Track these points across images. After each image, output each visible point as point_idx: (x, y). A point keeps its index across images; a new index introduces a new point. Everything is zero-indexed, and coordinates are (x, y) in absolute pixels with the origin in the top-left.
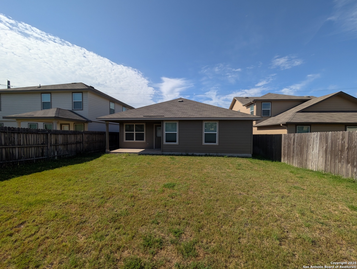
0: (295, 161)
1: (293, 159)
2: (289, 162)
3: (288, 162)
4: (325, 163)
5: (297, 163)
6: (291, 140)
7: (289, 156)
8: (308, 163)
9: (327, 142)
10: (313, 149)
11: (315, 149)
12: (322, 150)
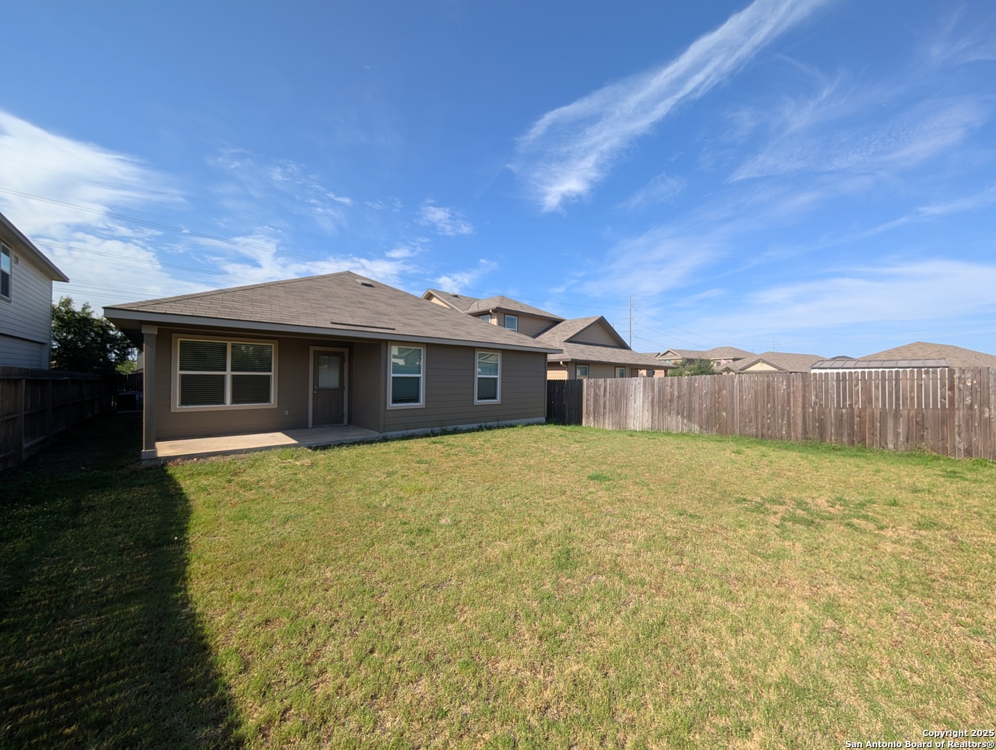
0: (607, 421)
1: (604, 419)
2: (598, 424)
3: (594, 424)
4: (652, 417)
5: (610, 423)
6: (600, 388)
7: (596, 414)
8: (628, 421)
9: (653, 391)
10: (635, 400)
11: (637, 401)
12: (647, 402)
